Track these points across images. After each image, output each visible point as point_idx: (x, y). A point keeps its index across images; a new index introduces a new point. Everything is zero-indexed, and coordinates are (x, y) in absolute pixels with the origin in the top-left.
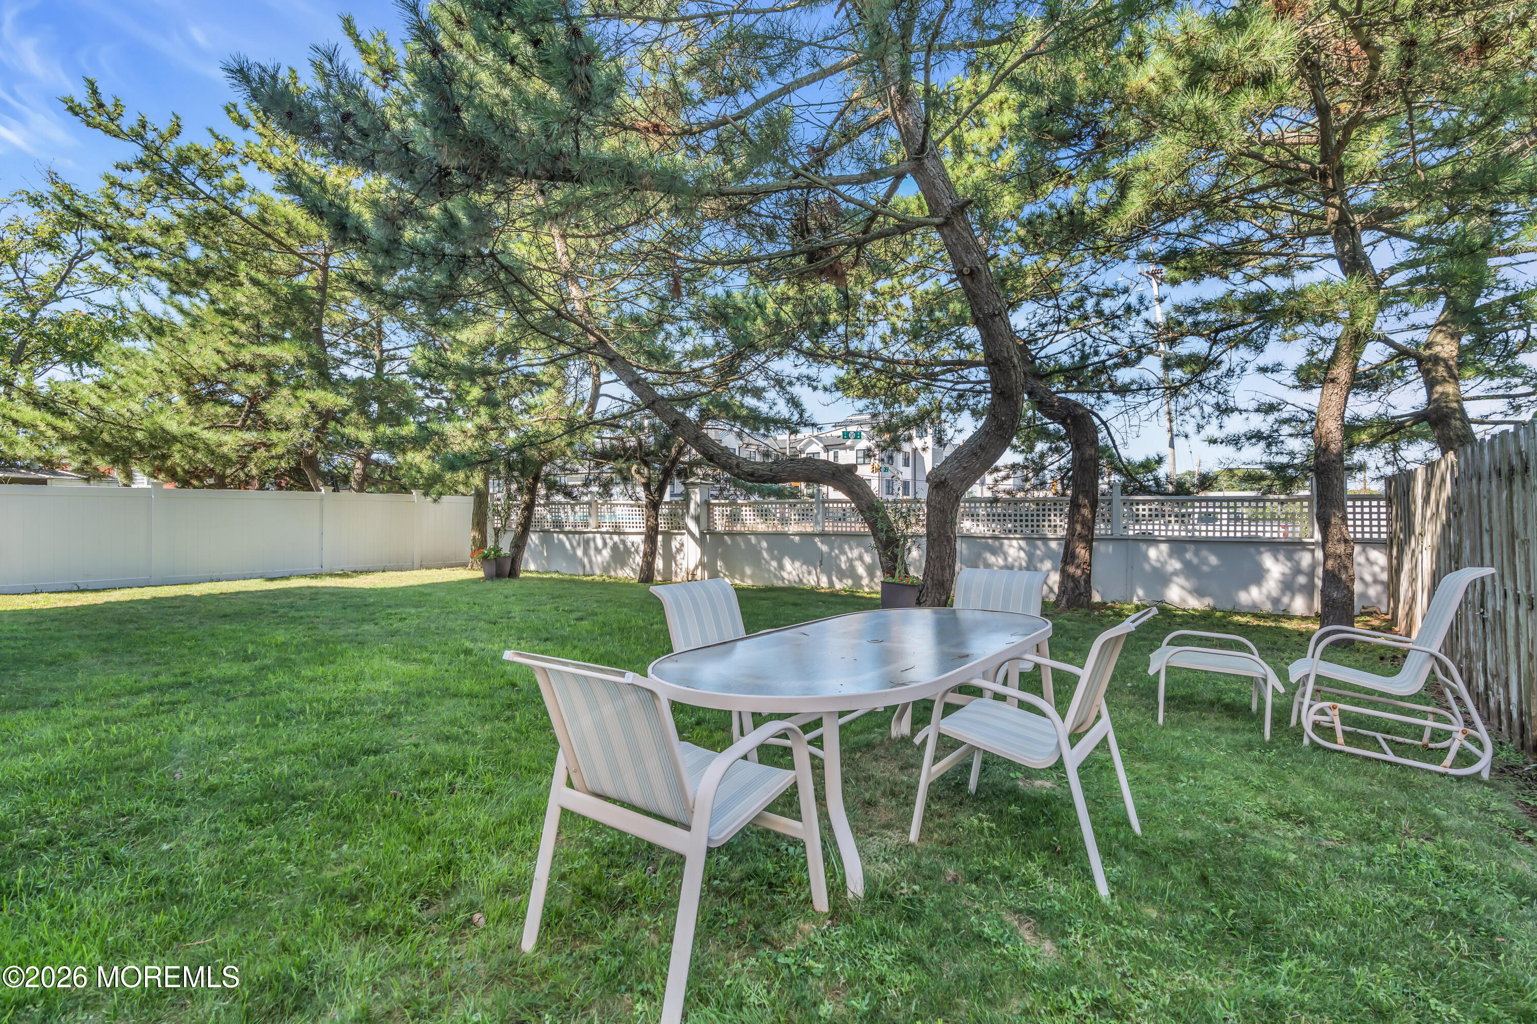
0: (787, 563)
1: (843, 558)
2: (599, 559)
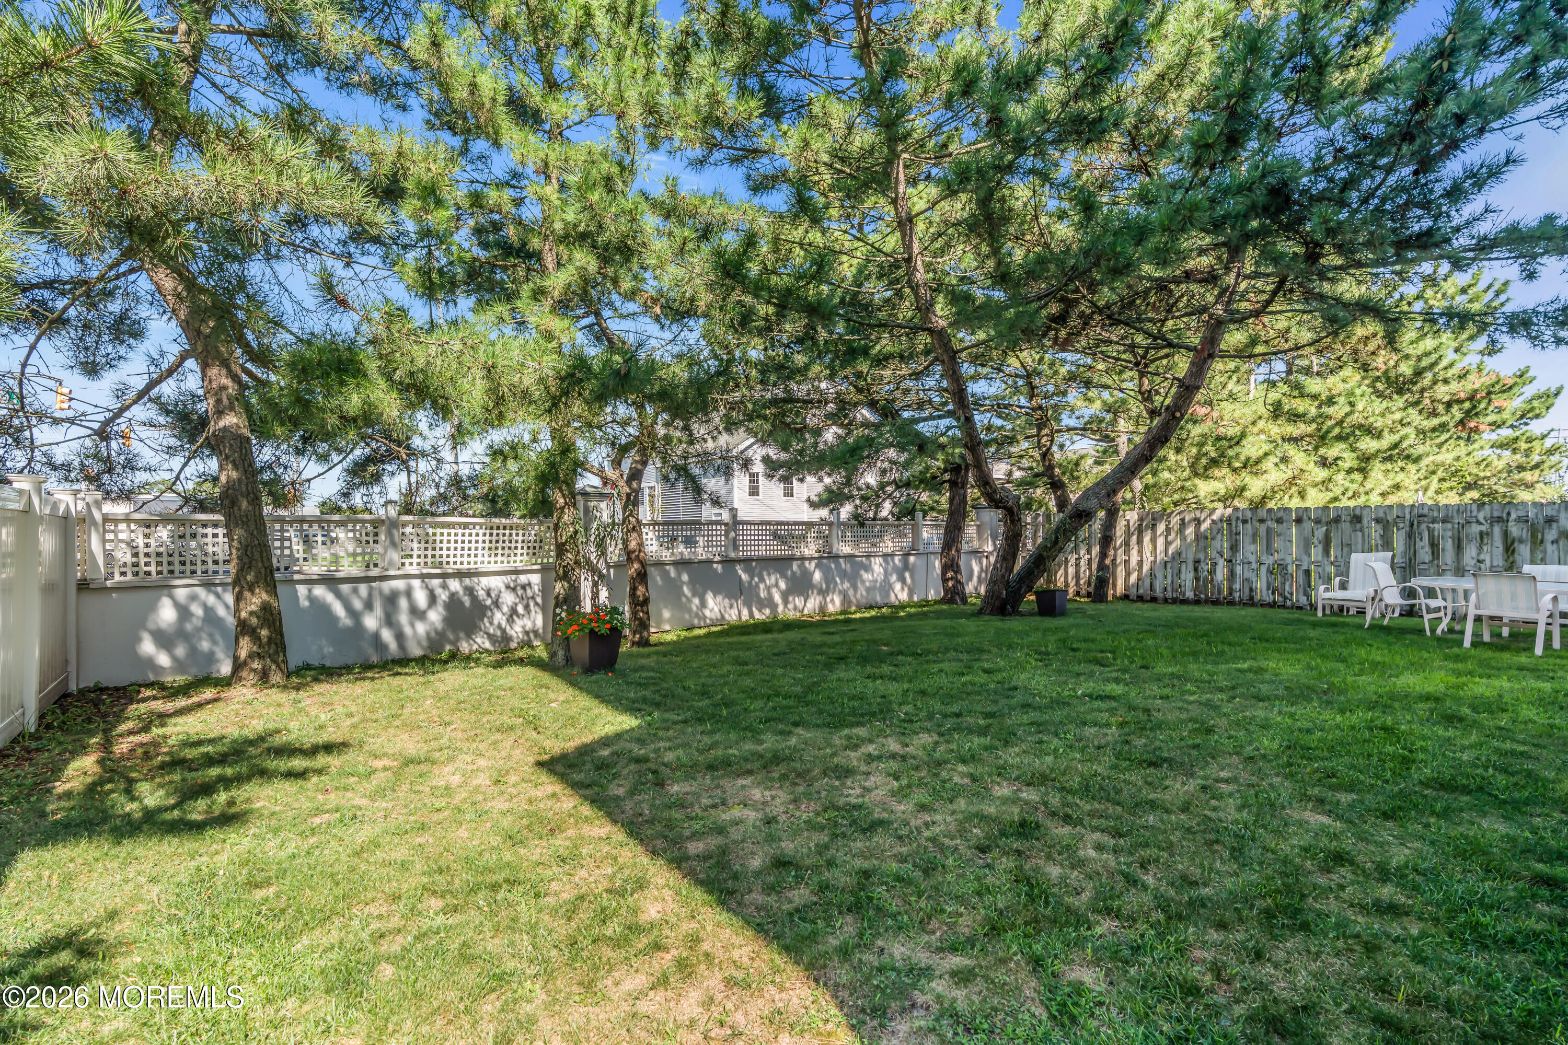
0: (709, 597)
1: (762, 586)
2: (421, 628)
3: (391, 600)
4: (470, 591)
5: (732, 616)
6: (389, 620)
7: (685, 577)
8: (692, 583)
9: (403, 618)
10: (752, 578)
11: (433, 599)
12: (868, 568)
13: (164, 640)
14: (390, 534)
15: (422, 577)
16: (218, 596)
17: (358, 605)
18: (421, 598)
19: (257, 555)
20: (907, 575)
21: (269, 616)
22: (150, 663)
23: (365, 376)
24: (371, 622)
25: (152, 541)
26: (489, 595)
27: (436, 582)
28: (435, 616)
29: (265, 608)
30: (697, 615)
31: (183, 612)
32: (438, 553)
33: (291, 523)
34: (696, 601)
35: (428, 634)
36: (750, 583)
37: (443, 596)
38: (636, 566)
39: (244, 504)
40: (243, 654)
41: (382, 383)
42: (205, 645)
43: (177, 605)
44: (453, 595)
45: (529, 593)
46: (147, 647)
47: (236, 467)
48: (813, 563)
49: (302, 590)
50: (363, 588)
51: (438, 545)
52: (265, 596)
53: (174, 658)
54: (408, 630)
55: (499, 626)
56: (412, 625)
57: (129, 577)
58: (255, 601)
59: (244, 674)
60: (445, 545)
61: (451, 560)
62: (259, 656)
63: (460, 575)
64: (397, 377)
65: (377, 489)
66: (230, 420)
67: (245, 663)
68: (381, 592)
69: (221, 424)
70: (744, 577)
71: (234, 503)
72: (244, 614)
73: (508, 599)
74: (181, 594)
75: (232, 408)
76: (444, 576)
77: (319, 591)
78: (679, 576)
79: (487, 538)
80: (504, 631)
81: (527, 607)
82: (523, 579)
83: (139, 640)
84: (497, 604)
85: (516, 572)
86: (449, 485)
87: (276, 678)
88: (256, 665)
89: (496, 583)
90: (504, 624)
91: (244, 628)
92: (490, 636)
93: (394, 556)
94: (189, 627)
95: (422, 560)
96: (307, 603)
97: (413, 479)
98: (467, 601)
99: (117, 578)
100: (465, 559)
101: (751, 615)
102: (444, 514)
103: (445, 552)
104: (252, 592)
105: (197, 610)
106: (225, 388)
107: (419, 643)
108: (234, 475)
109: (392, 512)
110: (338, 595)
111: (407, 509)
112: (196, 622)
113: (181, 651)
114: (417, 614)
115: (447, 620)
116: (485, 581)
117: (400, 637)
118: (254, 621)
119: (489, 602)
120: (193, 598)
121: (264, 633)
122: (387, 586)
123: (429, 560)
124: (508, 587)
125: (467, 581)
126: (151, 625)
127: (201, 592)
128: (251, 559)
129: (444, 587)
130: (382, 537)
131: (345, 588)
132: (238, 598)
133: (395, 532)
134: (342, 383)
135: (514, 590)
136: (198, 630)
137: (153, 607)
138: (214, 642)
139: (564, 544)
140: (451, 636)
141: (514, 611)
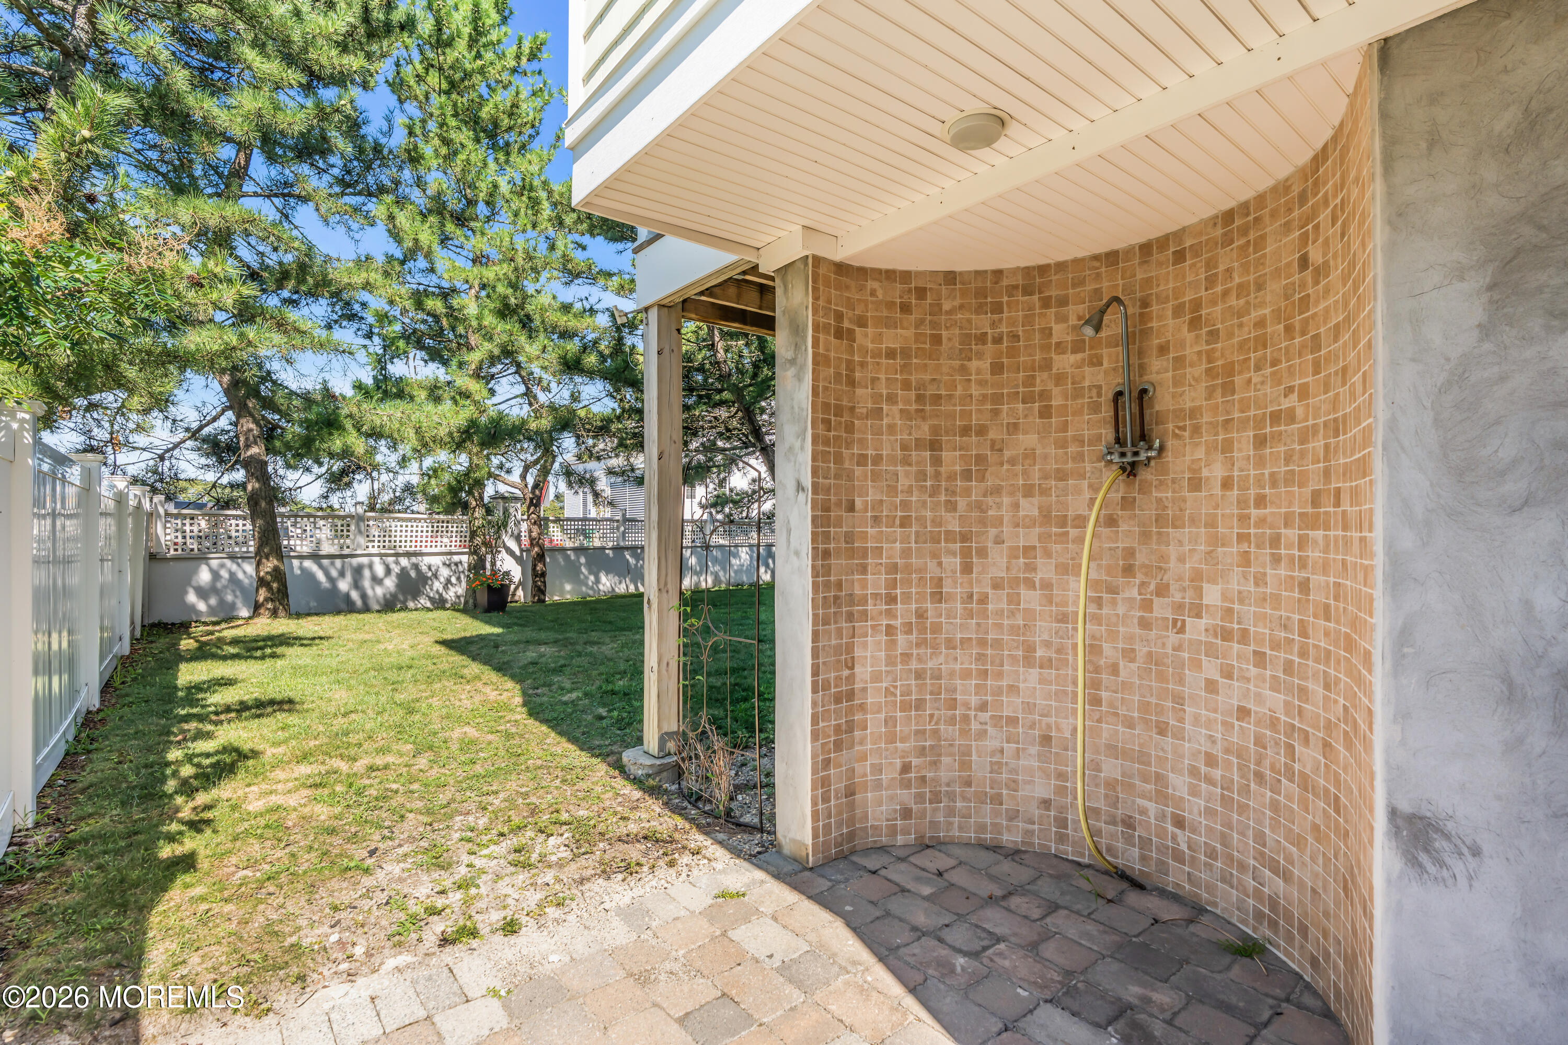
2: (379, 591)
3: (358, 571)
4: (416, 567)
5: (621, 589)
6: (357, 585)
7: (583, 560)
8: (589, 565)
9: (367, 583)
10: (638, 562)
11: (388, 571)
12: (736, 555)
13: (202, 593)
14: (358, 526)
15: (381, 555)
16: (238, 565)
17: (334, 573)
18: (380, 570)
19: (271, 536)
20: (770, 561)
21: (278, 574)
22: (193, 608)
23: (344, 429)
24: (344, 585)
25: (195, 529)
26: (430, 568)
27: (391, 560)
28: (390, 583)
29: (276, 569)
30: (592, 588)
31: (216, 575)
32: (393, 539)
33: (289, 517)
34: (592, 578)
35: (384, 595)
36: (636, 565)
37: (396, 569)
38: (536, 549)
39: (263, 504)
40: (261, 599)
41: (354, 433)
42: (229, 598)
43: (211, 570)
44: (403, 569)
45: (461, 568)
46: (192, 597)
47: (258, 480)
48: (689, 551)
49: (296, 563)
50: (338, 563)
51: (393, 534)
52: (276, 562)
53: (209, 606)
54: (370, 592)
55: (437, 591)
56: (373, 589)
57: (180, 552)
58: (269, 565)
59: (262, 611)
60: (398, 534)
61: (403, 544)
62: (272, 600)
63: (408, 555)
64: (363, 430)
65: (349, 493)
66: (254, 450)
67: (262, 604)
68: (351, 565)
69: (249, 453)
70: (632, 561)
71: (256, 504)
72: (262, 574)
73: (445, 572)
74: (214, 563)
75: (256, 443)
76: (397, 555)
77: (308, 564)
78: (578, 558)
79: (430, 529)
80: (441, 595)
81: (459, 579)
82: (456, 558)
83: (186, 593)
84: (435, 576)
85: (451, 553)
86: (403, 491)
87: (281, 612)
88: (270, 606)
89: (436, 561)
90: (441, 590)
91: (262, 582)
92: (430, 599)
93: (361, 540)
94: (219, 585)
95: (381, 544)
96: (299, 572)
97: (376, 487)
98: (413, 574)
99: (172, 552)
100: (414, 544)
101: (637, 588)
102: (399, 512)
103: (398, 539)
104: (268, 559)
105: (224, 574)
106: (251, 430)
107: (378, 602)
108: (257, 485)
109: (360, 510)
110: (321, 566)
111: (372, 508)
112: (224, 582)
113: (213, 601)
114: (376, 580)
115: (398, 586)
116: (427, 560)
117: (364, 596)
118: (269, 577)
119: (430, 574)
120: (222, 566)
121: (275, 585)
122: (355, 561)
123: (387, 544)
124: (444, 564)
125: (414, 560)
126: (194, 583)
127: (228, 563)
128: (268, 539)
129: (397, 563)
130: (353, 527)
131: (325, 562)
132: (258, 564)
133: (362, 524)
134: (331, 434)
135: (449, 566)
136: (225, 587)
137: (195, 571)
138: (236, 596)
139: (475, 532)
140: (401, 597)
141: (448, 581)
